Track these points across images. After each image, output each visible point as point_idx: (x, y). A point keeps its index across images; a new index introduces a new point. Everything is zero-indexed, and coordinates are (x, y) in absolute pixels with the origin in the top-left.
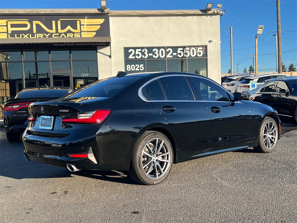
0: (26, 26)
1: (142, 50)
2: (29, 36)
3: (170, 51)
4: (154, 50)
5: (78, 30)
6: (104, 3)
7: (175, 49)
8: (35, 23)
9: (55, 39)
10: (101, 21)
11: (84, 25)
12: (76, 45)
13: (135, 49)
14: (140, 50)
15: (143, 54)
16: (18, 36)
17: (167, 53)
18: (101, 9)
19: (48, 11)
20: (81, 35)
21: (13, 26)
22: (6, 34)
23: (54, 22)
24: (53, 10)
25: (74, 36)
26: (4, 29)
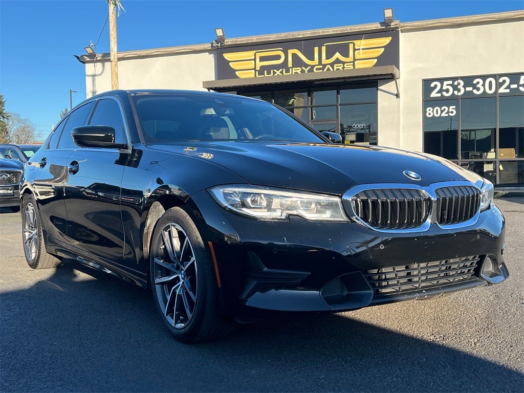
0: (278, 57)
1: (453, 83)
2: (282, 72)
3: (504, 82)
4: (475, 82)
5: (351, 59)
6: (388, 13)
8: (290, 52)
9: (318, 75)
10: (387, 40)
11: (359, 49)
12: (347, 80)
13: (441, 80)
14: (451, 82)
15: (456, 88)
16: (269, 73)
17: (499, 85)
18: (384, 23)
19: (308, 33)
20: (354, 65)
21: (262, 59)
22: (253, 71)
23: (316, 49)
24: (316, 31)
25: (343, 68)
26: (251, 65)
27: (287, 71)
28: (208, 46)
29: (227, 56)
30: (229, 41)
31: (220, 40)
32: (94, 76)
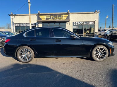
2: (50, 20)
4: (80, 23)
5: (62, 18)
7: (86, 22)
11: (63, 16)
12: (61, 21)
13: (75, 22)
15: (78, 23)
16: (48, 19)
17: (84, 23)
18: (68, 12)
23: (56, 16)
24: (56, 13)
26: (44, 18)
29: (40, 16)
31: (39, 13)
32: (12, 18)
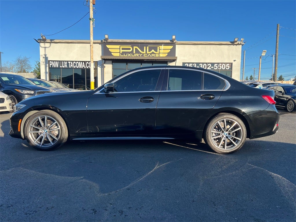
0: (130, 49)
1: (193, 64)
2: (131, 55)
3: (209, 65)
4: (200, 65)
5: (158, 52)
6: (174, 37)
8: (135, 47)
10: (171, 47)
11: (161, 49)
12: (157, 60)
13: (189, 63)
14: (192, 64)
16: (126, 55)
17: (208, 67)
19: (142, 41)
20: (159, 55)
21: (123, 49)
22: (119, 53)
23: (145, 47)
25: (155, 56)
26: (118, 51)
27: (133, 55)
28: (100, 41)
29: (108, 46)
30: (109, 40)
31: (106, 39)
32: (45, 48)
